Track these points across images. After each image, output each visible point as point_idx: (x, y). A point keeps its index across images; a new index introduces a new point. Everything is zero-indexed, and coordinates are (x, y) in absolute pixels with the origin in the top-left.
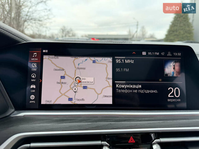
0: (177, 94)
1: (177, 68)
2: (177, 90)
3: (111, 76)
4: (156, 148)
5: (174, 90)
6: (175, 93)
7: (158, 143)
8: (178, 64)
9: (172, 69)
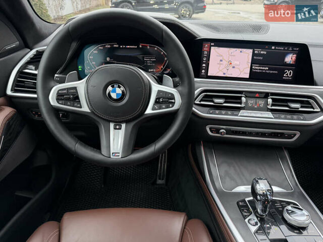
0: (290, 75)
1: (294, 58)
2: (290, 72)
3: (250, 61)
4: (270, 101)
5: (288, 72)
6: (289, 74)
7: (272, 98)
8: (295, 55)
9: (290, 59)
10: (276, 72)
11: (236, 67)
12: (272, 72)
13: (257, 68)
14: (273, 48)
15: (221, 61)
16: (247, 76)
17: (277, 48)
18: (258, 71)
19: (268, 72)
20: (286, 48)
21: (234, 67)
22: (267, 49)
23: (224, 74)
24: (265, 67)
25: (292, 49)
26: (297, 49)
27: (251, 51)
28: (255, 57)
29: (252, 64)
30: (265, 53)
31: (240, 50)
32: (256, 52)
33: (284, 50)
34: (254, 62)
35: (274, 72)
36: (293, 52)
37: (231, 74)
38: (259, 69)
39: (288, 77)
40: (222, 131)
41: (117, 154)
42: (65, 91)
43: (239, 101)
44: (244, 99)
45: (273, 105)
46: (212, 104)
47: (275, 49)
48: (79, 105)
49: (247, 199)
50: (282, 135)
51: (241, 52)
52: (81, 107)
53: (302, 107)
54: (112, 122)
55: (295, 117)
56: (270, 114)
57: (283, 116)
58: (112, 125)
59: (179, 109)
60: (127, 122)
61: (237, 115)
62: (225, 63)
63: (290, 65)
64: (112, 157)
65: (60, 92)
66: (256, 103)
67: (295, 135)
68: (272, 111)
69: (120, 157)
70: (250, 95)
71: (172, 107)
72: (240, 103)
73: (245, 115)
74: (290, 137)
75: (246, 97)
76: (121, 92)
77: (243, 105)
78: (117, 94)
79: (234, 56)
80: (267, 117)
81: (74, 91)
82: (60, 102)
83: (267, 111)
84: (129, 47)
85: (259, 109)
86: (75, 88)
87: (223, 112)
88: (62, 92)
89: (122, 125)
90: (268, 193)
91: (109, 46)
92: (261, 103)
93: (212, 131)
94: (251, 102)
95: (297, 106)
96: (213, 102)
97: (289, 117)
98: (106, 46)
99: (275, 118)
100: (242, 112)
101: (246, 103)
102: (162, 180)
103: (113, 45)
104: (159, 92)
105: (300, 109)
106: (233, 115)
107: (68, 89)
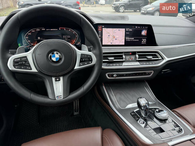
1: (146, 32)
3: (124, 35)
4: (137, 56)
5: (144, 40)
6: (144, 41)
7: (138, 55)
8: (146, 31)
9: (144, 33)
10: (138, 40)
11: (117, 39)
12: (136, 40)
13: (128, 39)
14: (136, 27)
15: (109, 36)
16: (123, 44)
17: (138, 27)
18: (129, 40)
19: (134, 40)
20: (141, 27)
21: (116, 39)
22: (133, 28)
23: (111, 43)
24: (132, 38)
25: (145, 27)
26: (147, 27)
27: (124, 29)
28: (126, 33)
29: (125, 36)
30: (132, 30)
31: (119, 29)
32: (127, 30)
33: (141, 28)
34: (126, 35)
35: (137, 40)
36: (145, 29)
37: (115, 43)
38: (129, 39)
39: (144, 42)
40: (115, 75)
41: (60, 97)
42: (19, 60)
43: (121, 58)
44: (124, 56)
45: (139, 58)
46: (108, 60)
47: (137, 28)
48: (30, 68)
49: (135, 111)
50: (145, 74)
51: (119, 30)
52: (31, 69)
53: (153, 58)
54: (54, 76)
55: (151, 63)
56: (138, 63)
57: (145, 63)
58: (54, 79)
59: (95, 64)
60: (63, 75)
61: (122, 66)
62: (111, 37)
63: (144, 36)
64: (56, 99)
65: (15, 60)
66: (130, 58)
67: (151, 73)
68: (139, 61)
69: (62, 98)
70: (127, 53)
71: (91, 63)
72: (122, 59)
73: (126, 65)
74: (149, 74)
75: (125, 55)
76: (59, 57)
77: (124, 60)
78: (56, 58)
79: (116, 33)
80: (137, 65)
81: (26, 59)
82: (16, 67)
83: (136, 62)
84: (52, 30)
85: (132, 61)
86: (26, 57)
87: (114, 65)
88: (17, 60)
89: (60, 78)
90: (147, 105)
91: (39, 30)
92: (133, 57)
93: (109, 76)
94: (128, 57)
95: (151, 57)
96: (108, 59)
97: (148, 63)
98: (37, 30)
99: (141, 65)
100: (124, 64)
101: (125, 58)
102: (77, 112)
103: (42, 29)
104: (82, 55)
105: (152, 59)
106: (120, 66)
107: (21, 58)
